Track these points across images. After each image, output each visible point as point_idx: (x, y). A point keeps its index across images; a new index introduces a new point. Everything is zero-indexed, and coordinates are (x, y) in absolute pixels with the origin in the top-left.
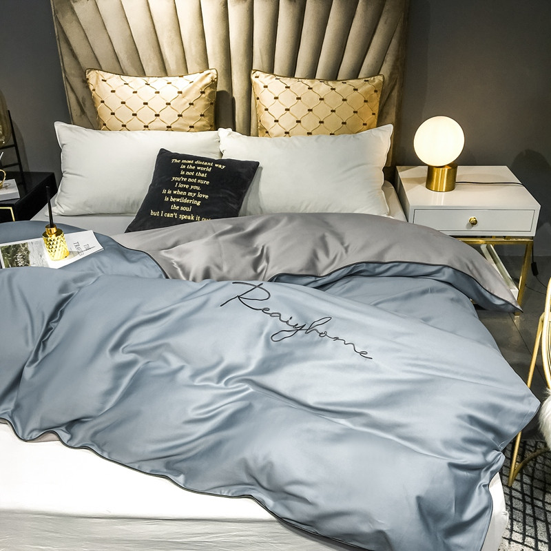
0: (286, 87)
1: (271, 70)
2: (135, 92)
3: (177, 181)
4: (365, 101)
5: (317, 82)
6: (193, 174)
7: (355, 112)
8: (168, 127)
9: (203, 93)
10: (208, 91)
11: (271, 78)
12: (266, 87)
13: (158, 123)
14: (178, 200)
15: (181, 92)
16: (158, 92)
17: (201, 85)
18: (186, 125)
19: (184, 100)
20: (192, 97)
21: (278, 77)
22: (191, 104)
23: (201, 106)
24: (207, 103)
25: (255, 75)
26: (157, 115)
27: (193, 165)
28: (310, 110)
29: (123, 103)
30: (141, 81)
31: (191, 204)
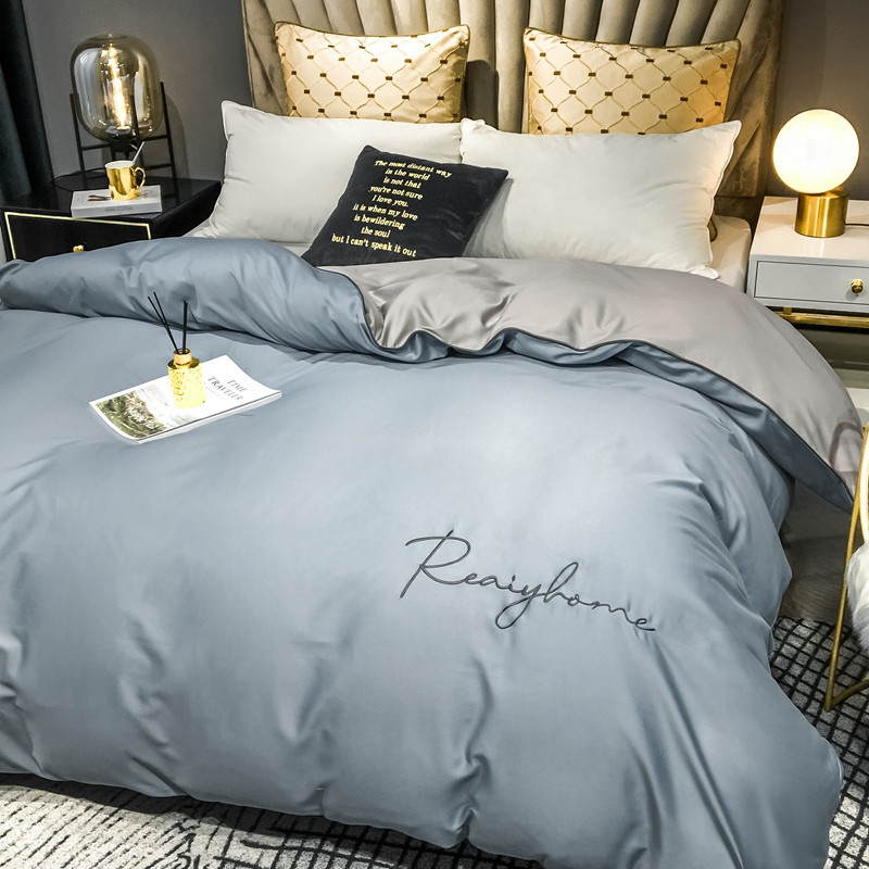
0: (575, 56)
1: (557, 29)
2: (343, 59)
3: (376, 193)
4: (703, 82)
5: (626, 48)
6: (400, 182)
7: (684, 99)
8: (386, 115)
9: (443, 62)
10: (453, 60)
11: (554, 41)
12: (543, 55)
13: (372, 108)
14: (373, 220)
15: (409, 61)
16: (376, 60)
17: (442, 50)
18: (413, 113)
19: (414, 73)
20: (424, 71)
21: (565, 40)
22: (424, 80)
23: (442, 81)
24: (451, 78)
25: (529, 36)
26: (371, 96)
27: (403, 170)
28: (608, 94)
29: (323, 75)
30: (353, 42)
31: (391, 228)
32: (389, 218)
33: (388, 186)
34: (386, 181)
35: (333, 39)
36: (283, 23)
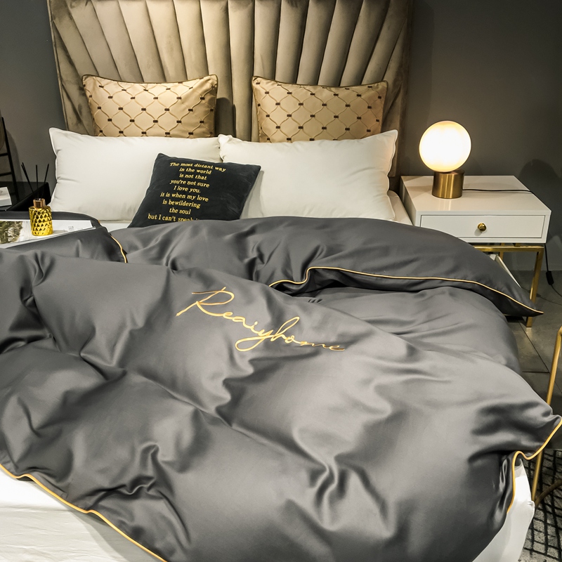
0: (288, 93)
1: (272, 77)
2: (133, 98)
3: (176, 184)
4: (369, 107)
5: (319, 88)
6: (192, 176)
7: (359, 118)
8: (167, 133)
9: (203, 99)
10: (208, 97)
11: (273, 84)
12: (267, 93)
13: (156, 129)
14: (177, 203)
16: (157, 98)
17: (200, 91)
18: (184, 132)
19: (184, 106)
20: (191, 103)
21: (280, 84)
22: (190, 110)
23: (201, 112)
24: (207, 109)
25: (256, 81)
26: (156, 121)
27: (192, 168)
28: (312, 116)
29: (121, 109)
30: (139, 87)
31: (191, 207)
32: (189, 201)
33: (184, 179)
34: (182, 176)
35: (124, 85)
36: (88, 76)
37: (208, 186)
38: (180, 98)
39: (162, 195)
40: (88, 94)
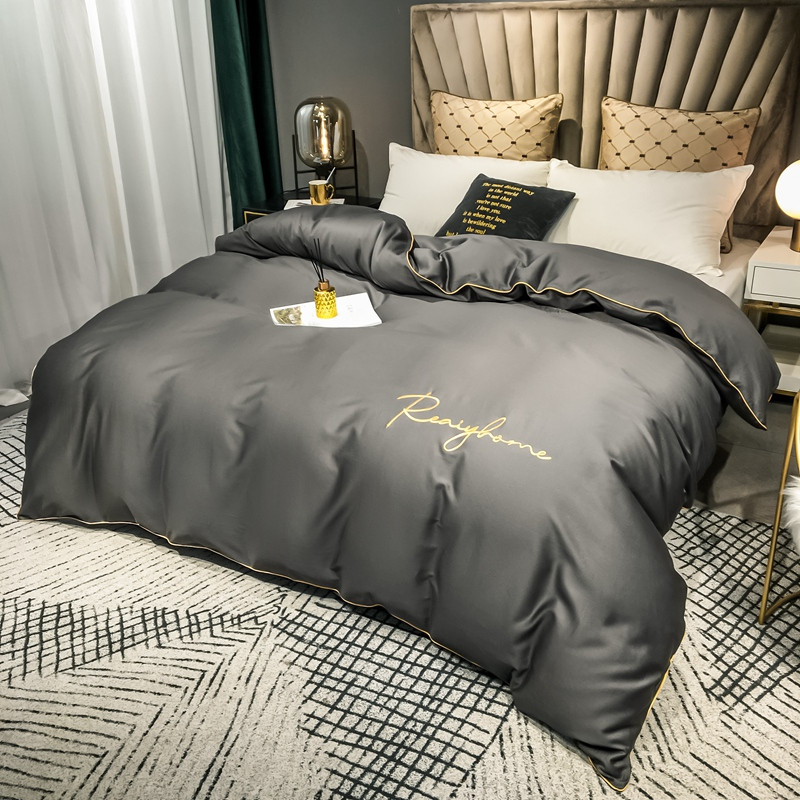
0: (636, 116)
1: (627, 98)
2: (473, 116)
3: (480, 204)
5: (676, 111)
6: (497, 197)
7: (713, 149)
8: (499, 155)
9: (542, 119)
10: (549, 118)
11: (624, 106)
12: (614, 115)
13: (489, 149)
14: (475, 222)
16: (495, 117)
17: (541, 110)
18: (518, 154)
19: (521, 126)
20: (528, 124)
21: (632, 105)
22: (527, 131)
23: (539, 133)
24: (547, 131)
25: (606, 102)
26: (490, 141)
27: (501, 189)
28: (658, 143)
29: (459, 126)
30: (482, 104)
31: (487, 228)
32: (486, 221)
33: (488, 199)
34: (488, 196)
35: (468, 102)
36: (437, 91)
37: (509, 207)
38: (518, 117)
39: (465, 214)
40: (433, 110)
